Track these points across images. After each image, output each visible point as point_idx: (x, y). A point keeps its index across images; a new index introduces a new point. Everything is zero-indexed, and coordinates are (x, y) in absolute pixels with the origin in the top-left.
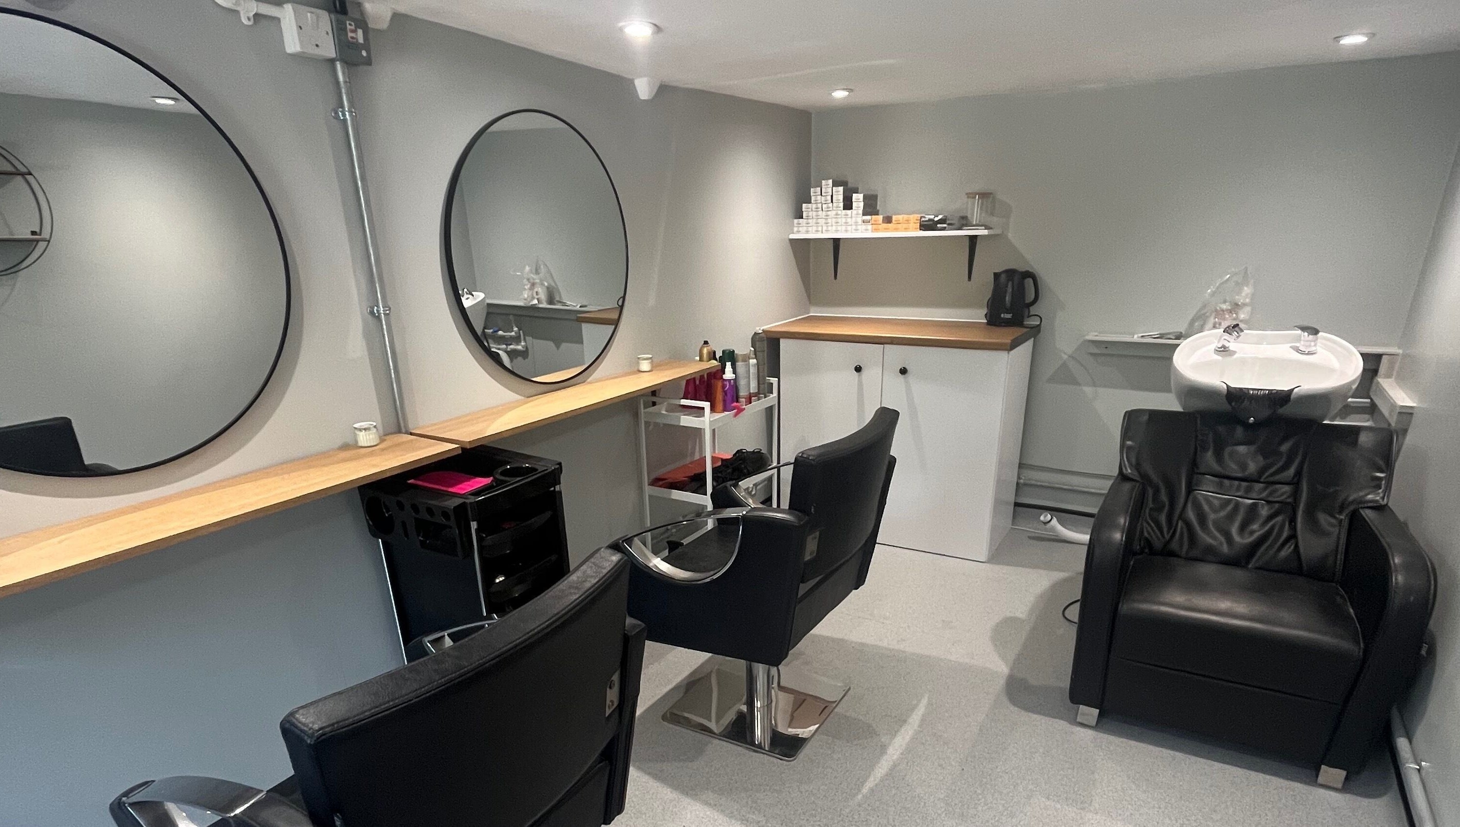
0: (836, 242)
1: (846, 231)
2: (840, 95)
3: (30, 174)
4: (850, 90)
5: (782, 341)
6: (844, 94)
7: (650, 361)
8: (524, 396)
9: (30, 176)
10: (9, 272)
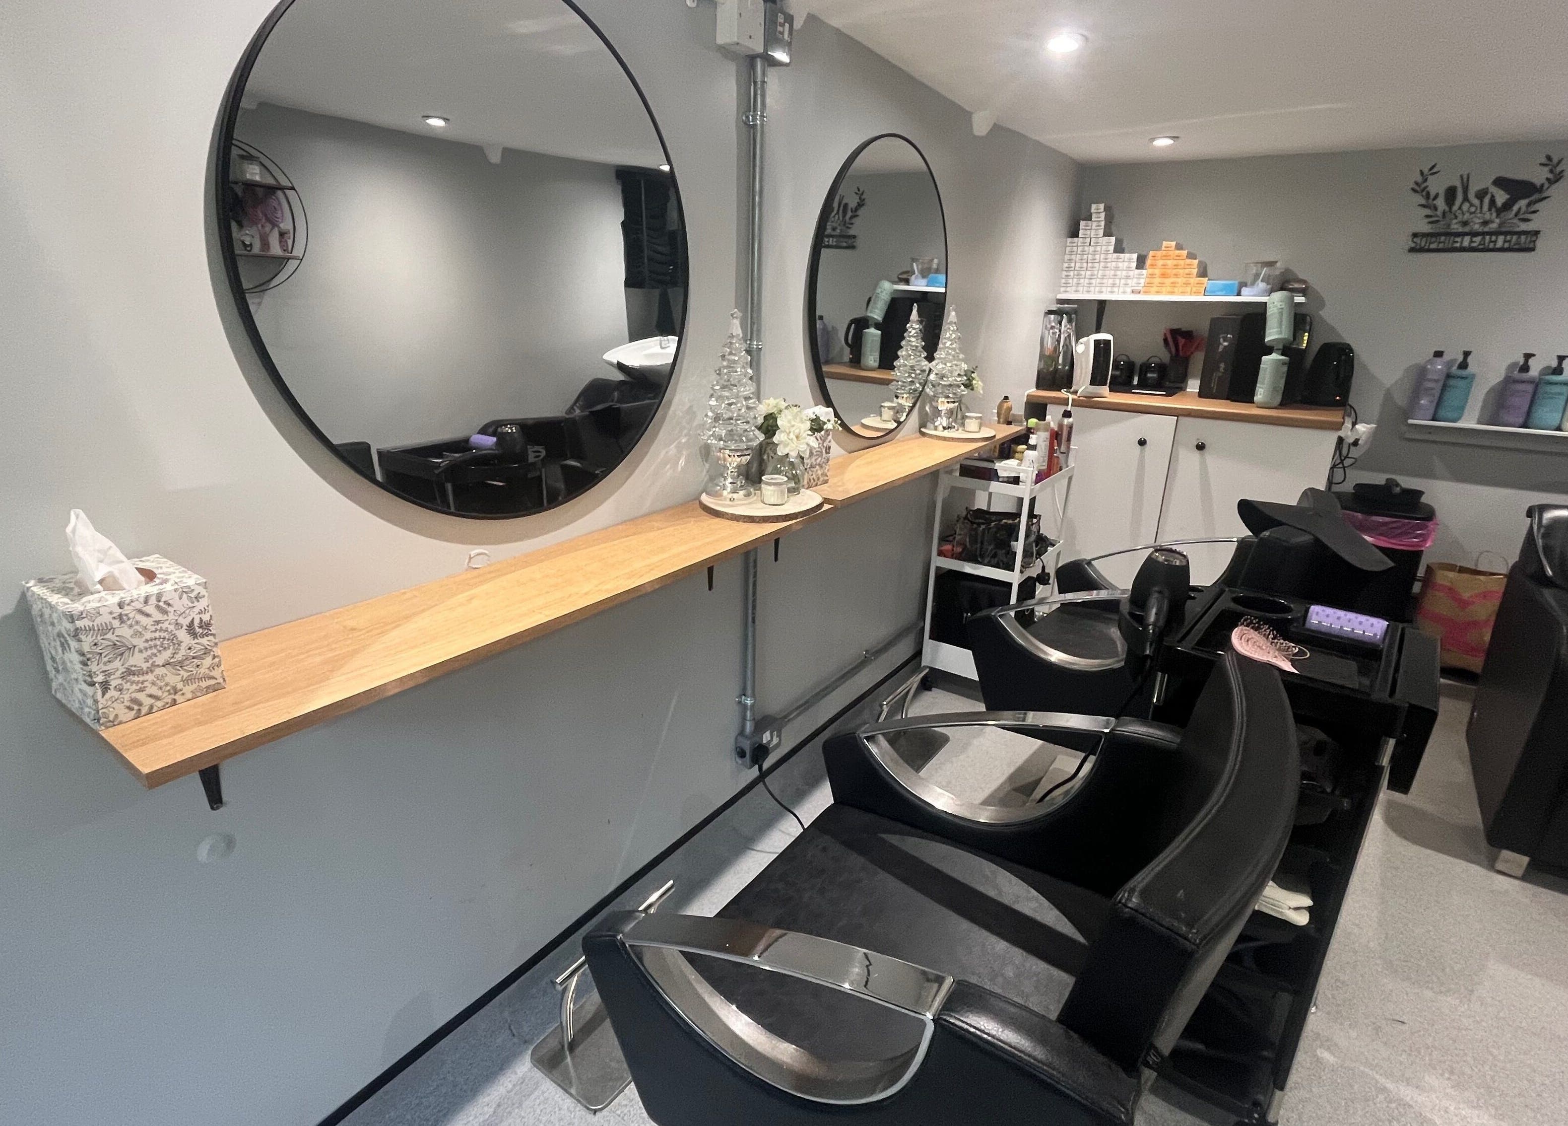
0: (1102, 304)
1: (1112, 292)
2: (1162, 143)
3: (293, 189)
4: (1174, 138)
5: (1049, 406)
6: (1168, 142)
7: (979, 420)
8: (846, 450)
9: (294, 191)
10: (252, 291)
